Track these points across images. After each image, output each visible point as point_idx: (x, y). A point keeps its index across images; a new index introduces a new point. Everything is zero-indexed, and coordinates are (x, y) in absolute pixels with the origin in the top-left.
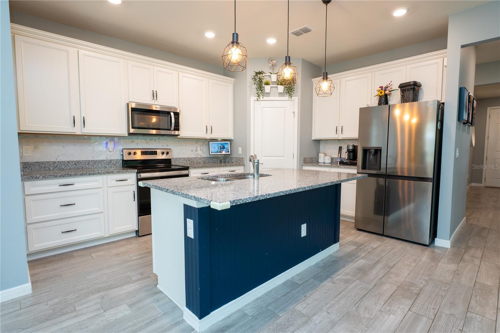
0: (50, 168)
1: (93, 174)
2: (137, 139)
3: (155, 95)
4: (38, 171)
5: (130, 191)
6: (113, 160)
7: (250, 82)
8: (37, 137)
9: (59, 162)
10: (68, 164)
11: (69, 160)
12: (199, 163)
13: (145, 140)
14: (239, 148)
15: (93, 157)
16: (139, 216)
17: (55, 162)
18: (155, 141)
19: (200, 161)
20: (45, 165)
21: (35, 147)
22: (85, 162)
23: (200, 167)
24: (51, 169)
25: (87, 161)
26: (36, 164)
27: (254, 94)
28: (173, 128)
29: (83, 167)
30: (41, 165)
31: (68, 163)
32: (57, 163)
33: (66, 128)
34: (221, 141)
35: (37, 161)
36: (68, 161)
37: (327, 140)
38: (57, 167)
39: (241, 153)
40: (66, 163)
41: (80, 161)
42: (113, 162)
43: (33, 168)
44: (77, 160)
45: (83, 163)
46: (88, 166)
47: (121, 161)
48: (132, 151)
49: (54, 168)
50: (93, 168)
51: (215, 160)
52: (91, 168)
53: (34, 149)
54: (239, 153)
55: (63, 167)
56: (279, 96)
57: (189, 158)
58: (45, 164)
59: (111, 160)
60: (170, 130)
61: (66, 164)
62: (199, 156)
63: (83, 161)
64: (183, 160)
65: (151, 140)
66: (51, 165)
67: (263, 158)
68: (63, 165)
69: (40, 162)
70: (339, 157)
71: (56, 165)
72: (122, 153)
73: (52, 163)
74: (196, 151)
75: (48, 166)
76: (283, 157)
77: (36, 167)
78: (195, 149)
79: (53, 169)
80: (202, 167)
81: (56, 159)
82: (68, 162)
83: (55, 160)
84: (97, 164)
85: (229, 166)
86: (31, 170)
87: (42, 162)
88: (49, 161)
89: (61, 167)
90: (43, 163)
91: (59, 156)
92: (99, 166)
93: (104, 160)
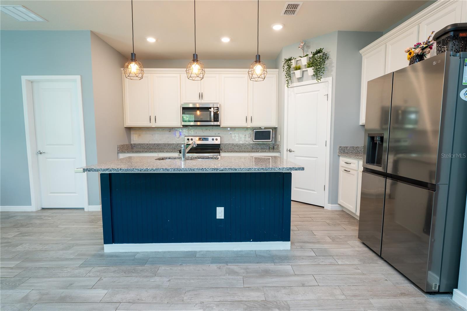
2: (196, 129)
3: (201, 96)
8: (140, 129)
9: (149, 144)
13: (202, 129)
14: (279, 136)
15: (168, 141)
18: (209, 130)
21: (139, 135)
23: (229, 151)
24: (146, 148)
25: (164, 144)
26: (139, 145)
28: (213, 120)
29: (162, 148)
33: (145, 123)
38: (148, 147)
41: (160, 144)
42: (179, 145)
45: (162, 145)
46: (164, 147)
48: (190, 138)
51: (263, 146)
52: (166, 149)
55: (152, 147)
59: (178, 144)
60: (211, 121)
62: (247, 143)
65: (206, 129)
66: (146, 146)
67: (296, 145)
69: (141, 144)
75: (144, 146)
76: (315, 144)
79: (147, 148)
80: (232, 151)
81: (149, 142)
82: (154, 144)
83: (148, 143)
85: (261, 152)
86: (137, 148)
90: (142, 144)
92: (171, 147)
93: (174, 144)
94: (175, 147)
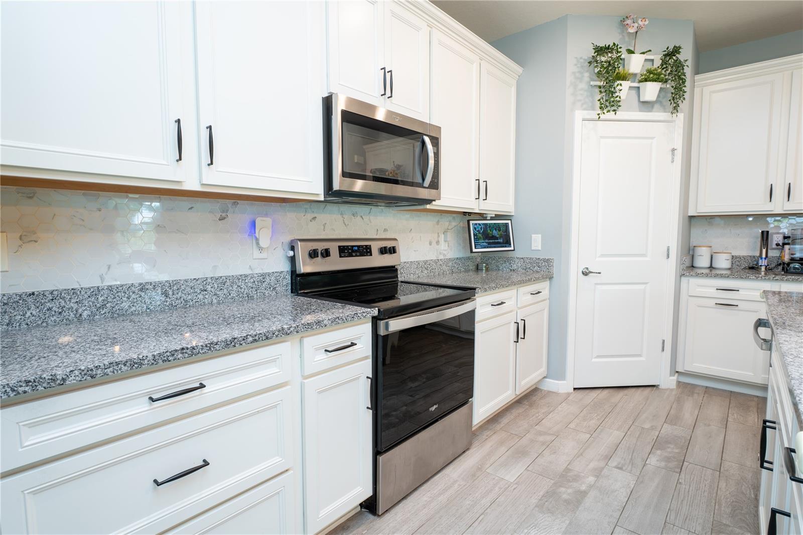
0: (80, 311)
1: (267, 338)
2: (323, 212)
3: (388, 83)
4: (38, 326)
5: (358, 378)
6: (269, 274)
7: (574, 73)
8: (31, 198)
9: (110, 288)
10: (143, 294)
11: (143, 281)
12: (443, 274)
13: (341, 214)
14: (533, 236)
15: (215, 267)
16: (378, 452)
17: (96, 291)
19: (444, 267)
20: (63, 304)
21: (21, 238)
22: (192, 284)
24: (85, 314)
25: (198, 282)
26: (30, 300)
27: (582, 104)
28: (427, 183)
29: (186, 301)
30: (49, 305)
31: (141, 290)
32: (106, 292)
34: (492, 219)
35: (31, 291)
36: (140, 284)
37: (712, 217)
38: (103, 306)
39: (540, 249)
40: (134, 293)
41: (177, 282)
42: (268, 280)
43: (18, 317)
44: (171, 279)
45: (188, 289)
46: (201, 296)
47: (289, 277)
48: (320, 248)
49: (94, 310)
50: (215, 301)
53: (20, 242)
54: (533, 248)
55: (125, 305)
56: (641, 111)
57: (425, 262)
58: (63, 298)
59: (263, 276)
60: (420, 185)
61: (133, 296)
62: (441, 257)
63: (186, 281)
64: (416, 266)
65: (353, 215)
66: (86, 303)
68: (125, 299)
69: (44, 292)
70: (764, 256)
71: (100, 299)
72: (291, 253)
73: (89, 293)
74: (438, 242)
75: (75, 306)
76: (644, 255)
77: (28, 314)
78: (436, 239)
79: (93, 315)
81: (102, 278)
83: (97, 283)
84: (227, 289)
86: (8, 325)
87: (52, 293)
88: (76, 286)
89: (117, 307)
91: (109, 267)
92: (234, 294)
93: (246, 276)
94: (253, 293)
